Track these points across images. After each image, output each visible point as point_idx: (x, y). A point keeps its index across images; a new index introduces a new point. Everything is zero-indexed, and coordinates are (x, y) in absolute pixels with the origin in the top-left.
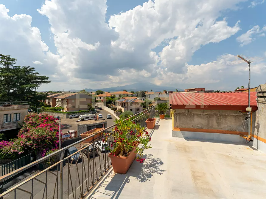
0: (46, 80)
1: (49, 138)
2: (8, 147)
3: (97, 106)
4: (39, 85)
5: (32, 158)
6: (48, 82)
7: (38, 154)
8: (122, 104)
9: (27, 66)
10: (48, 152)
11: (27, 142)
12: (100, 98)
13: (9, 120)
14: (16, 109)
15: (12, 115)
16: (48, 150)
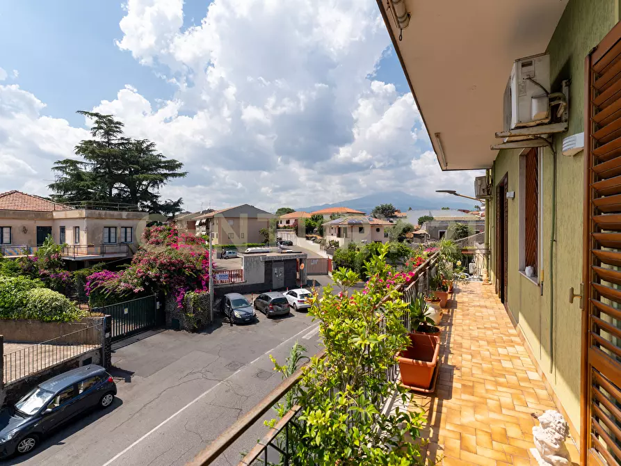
0: (178, 171)
1: (189, 267)
2: (115, 282)
3: (281, 239)
4: (165, 181)
5: (158, 303)
6: (180, 175)
7: (169, 296)
8: (339, 229)
9: (141, 139)
10: (188, 294)
11: (148, 270)
12: (288, 222)
13: (113, 240)
14: (125, 217)
15: (119, 230)
16: (189, 290)
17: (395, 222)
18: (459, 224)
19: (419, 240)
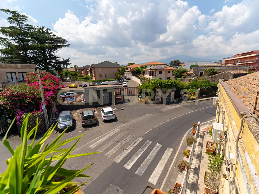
1: (29, 97)
3: (126, 77)
8: (150, 72)
12: (130, 69)
14: (20, 67)
15: (17, 74)
17: (179, 68)
18: (211, 68)
19: (189, 76)
